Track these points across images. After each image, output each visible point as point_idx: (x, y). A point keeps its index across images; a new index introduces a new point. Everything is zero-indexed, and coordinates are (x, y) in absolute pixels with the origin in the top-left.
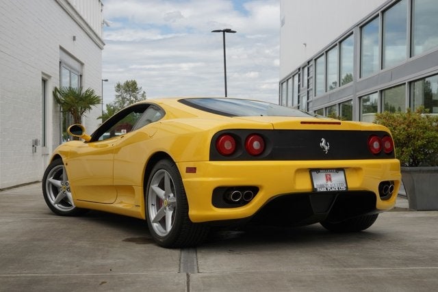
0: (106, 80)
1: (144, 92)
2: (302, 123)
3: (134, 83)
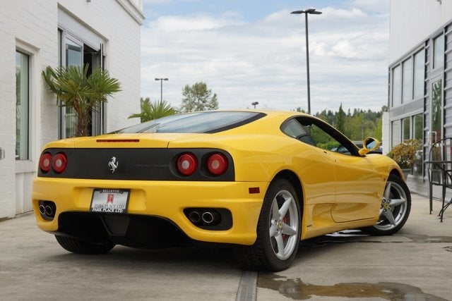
0: (167, 79)
1: (215, 95)
2: (97, 140)
3: (204, 87)
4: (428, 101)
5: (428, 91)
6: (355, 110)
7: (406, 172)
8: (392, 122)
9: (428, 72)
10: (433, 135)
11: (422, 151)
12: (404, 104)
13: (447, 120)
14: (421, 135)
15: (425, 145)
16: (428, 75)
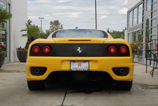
0: (43, 18)
1: (62, 25)
2: (69, 40)
4: (144, 25)
5: (144, 21)
6: (113, 31)
7: (134, 54)
8: (128, 34)
9: (144, 12)
10: (146, 39)
11: (141, 46)
12: (133, 26)
13: (152, 32)
14: (141, 39)
15: (142, 43)
16: (144, 14)
